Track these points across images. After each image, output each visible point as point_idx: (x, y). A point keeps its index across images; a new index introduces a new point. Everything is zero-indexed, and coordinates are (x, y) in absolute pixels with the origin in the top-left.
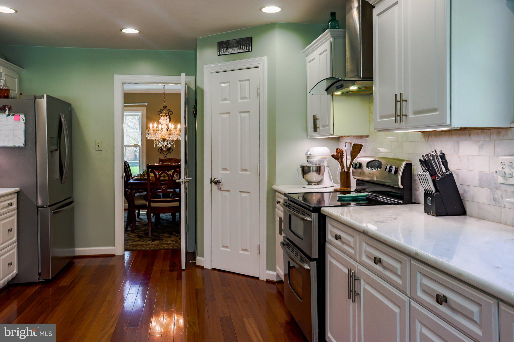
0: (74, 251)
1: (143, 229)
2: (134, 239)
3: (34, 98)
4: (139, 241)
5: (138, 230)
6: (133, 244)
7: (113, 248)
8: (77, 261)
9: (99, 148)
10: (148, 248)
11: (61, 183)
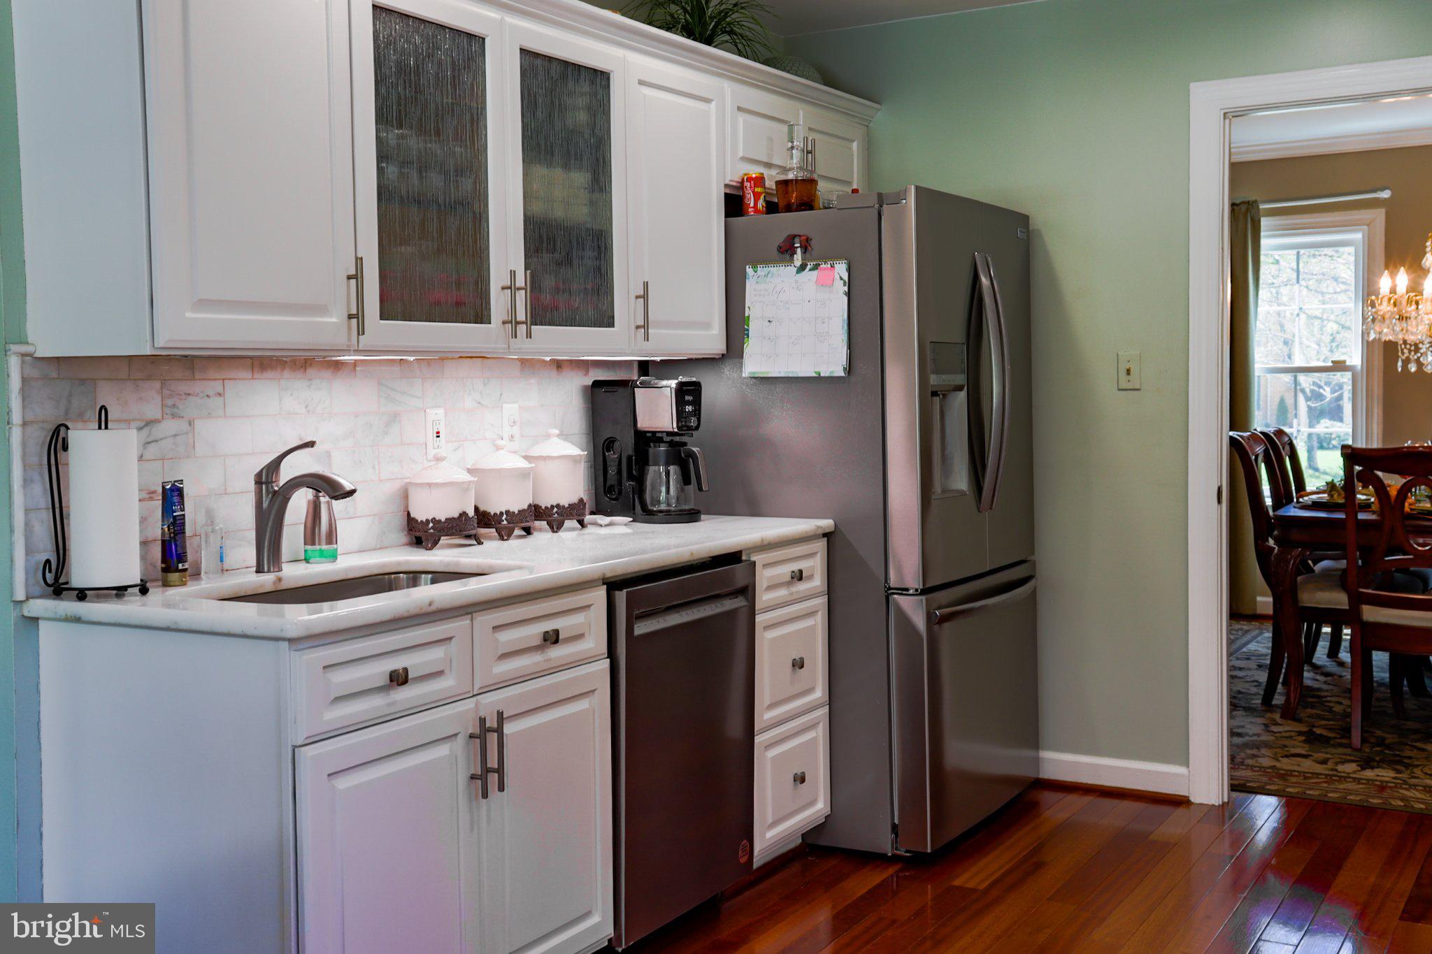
0: (1037, 761)
1: (1338, 708)
2: (1285, 746)
3: (876, 200)
4: (1305, 756)
5: (1314, 711)
6: (1278, 764)
7: (1181, 770)
8: (1048, 797)
9: (1129, 378)
10: (1334, 792)
11: (979, 511)
